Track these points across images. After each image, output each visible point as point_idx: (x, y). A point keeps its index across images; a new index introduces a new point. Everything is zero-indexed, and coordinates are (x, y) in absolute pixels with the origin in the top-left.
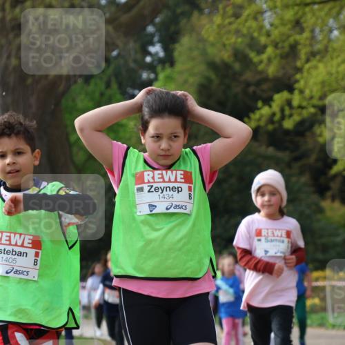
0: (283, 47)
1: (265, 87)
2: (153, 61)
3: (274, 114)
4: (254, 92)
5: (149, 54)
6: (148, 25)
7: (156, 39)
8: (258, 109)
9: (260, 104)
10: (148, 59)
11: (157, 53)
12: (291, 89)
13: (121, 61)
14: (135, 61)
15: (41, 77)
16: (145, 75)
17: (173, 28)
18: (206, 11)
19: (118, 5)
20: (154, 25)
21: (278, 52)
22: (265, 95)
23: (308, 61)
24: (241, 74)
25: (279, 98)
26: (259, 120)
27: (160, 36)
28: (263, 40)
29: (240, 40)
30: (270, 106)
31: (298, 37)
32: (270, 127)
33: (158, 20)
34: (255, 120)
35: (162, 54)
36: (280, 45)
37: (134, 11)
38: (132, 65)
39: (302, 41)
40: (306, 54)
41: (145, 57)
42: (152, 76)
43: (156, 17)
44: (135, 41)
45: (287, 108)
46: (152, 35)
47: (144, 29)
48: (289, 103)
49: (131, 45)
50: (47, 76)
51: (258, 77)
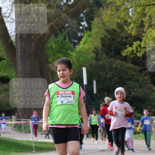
0: (138, 23)
1: (129, 39)
2: (83, 28)
3: (133, 51)
4: (125, 41)
5: (82, 25)
6: (81, 13)
7: (84, 19)
8: (127, 48)
9: (128, 46)
10: (81, 28)
11: (84, 25)
12: (141, 40)
13: (70, 28)
14: (76, 28)
15: (37, 35)
16: (79, 34)
17: (91, 15)
18: (105, 8)
19: (68, 5)
20: (83, 13)
21: (136, 25)
22: (130, 43)
23: (148, 29)
24: (120, 34)
25: (136, 44)
26: (127, 53)
27: (86, 18)
28: (129, 20)
29: (119, 20)
30: (132, 47)
31: (143, 19)
32: (132, 56)
33: (85, 11)
34: (126, 53)
35: (86, 26)
36: (136, 23)
37: (75, 8)
38: (75, 30)
39: (146, 21)
40: (147, 26)
41: (80, 27)
42: (83, 34)
43: (84, 10)
44: (75, 20)
45: (139, 48)
46: (83, 18)
47: (79, 15)
48: (140, 46)
49: (74, 21)
50: (39, 34)
51: (127, 35)
